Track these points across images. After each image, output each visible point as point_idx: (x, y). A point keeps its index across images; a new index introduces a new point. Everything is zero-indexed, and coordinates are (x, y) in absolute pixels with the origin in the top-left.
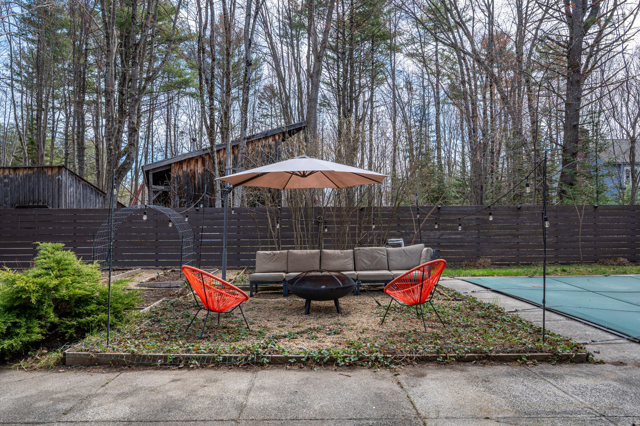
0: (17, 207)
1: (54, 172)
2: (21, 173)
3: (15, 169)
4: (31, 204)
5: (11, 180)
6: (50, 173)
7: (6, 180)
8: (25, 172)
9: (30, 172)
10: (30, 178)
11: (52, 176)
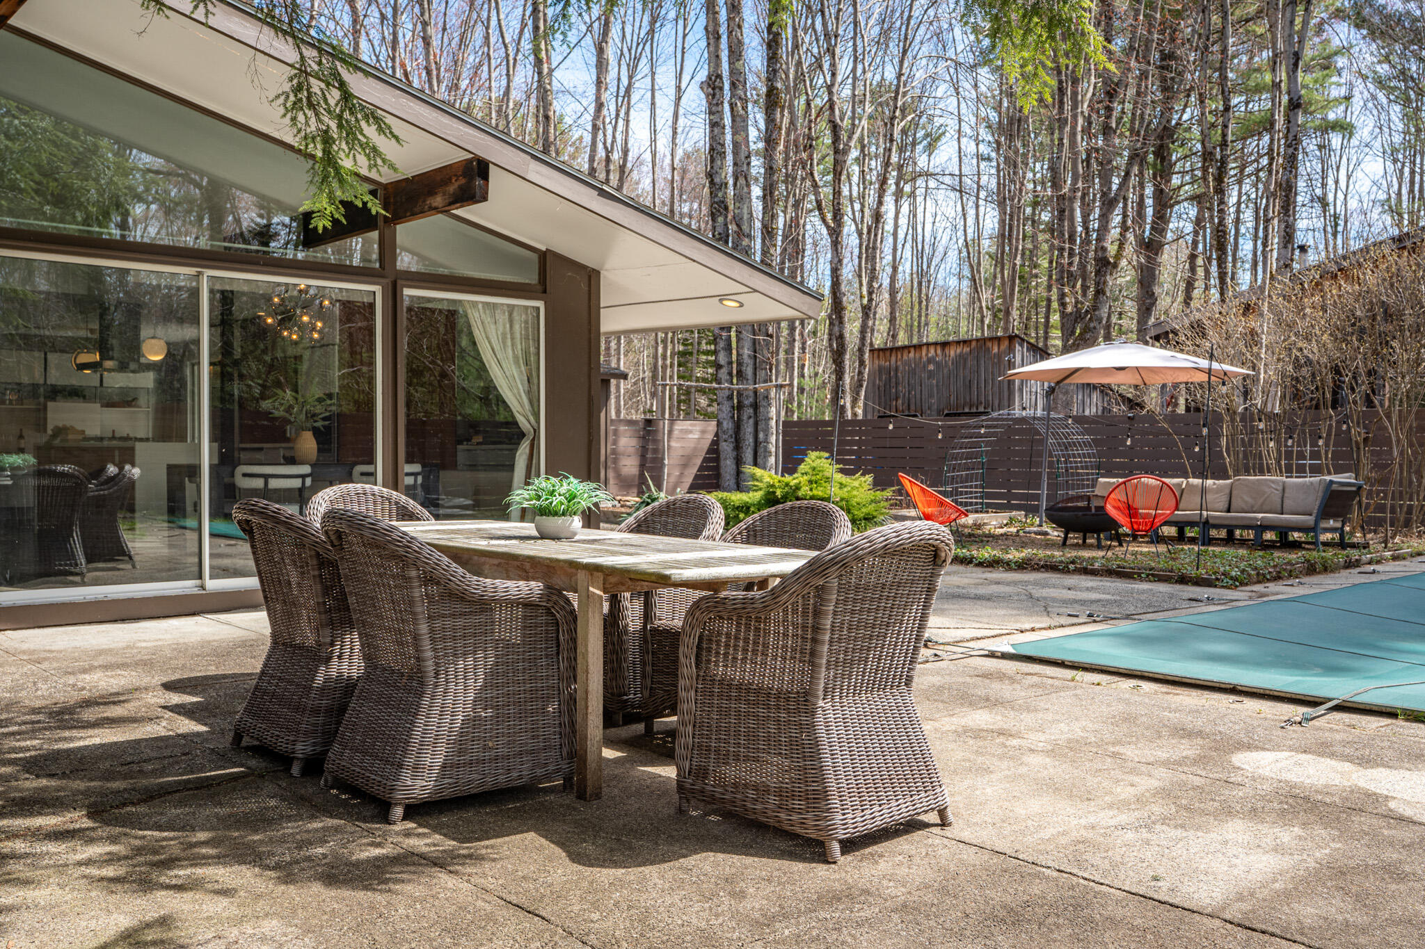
0: (947, 415)
1: (1002, 347)
2: (953, 352)
3: (945, 345)
4: (967, 410)
5: (938, 364)
6: (996, 350)
7: (931, 367)
8: (959, 351)
9: (966, 349)
10: (965, 360)
11: (999, 356)
